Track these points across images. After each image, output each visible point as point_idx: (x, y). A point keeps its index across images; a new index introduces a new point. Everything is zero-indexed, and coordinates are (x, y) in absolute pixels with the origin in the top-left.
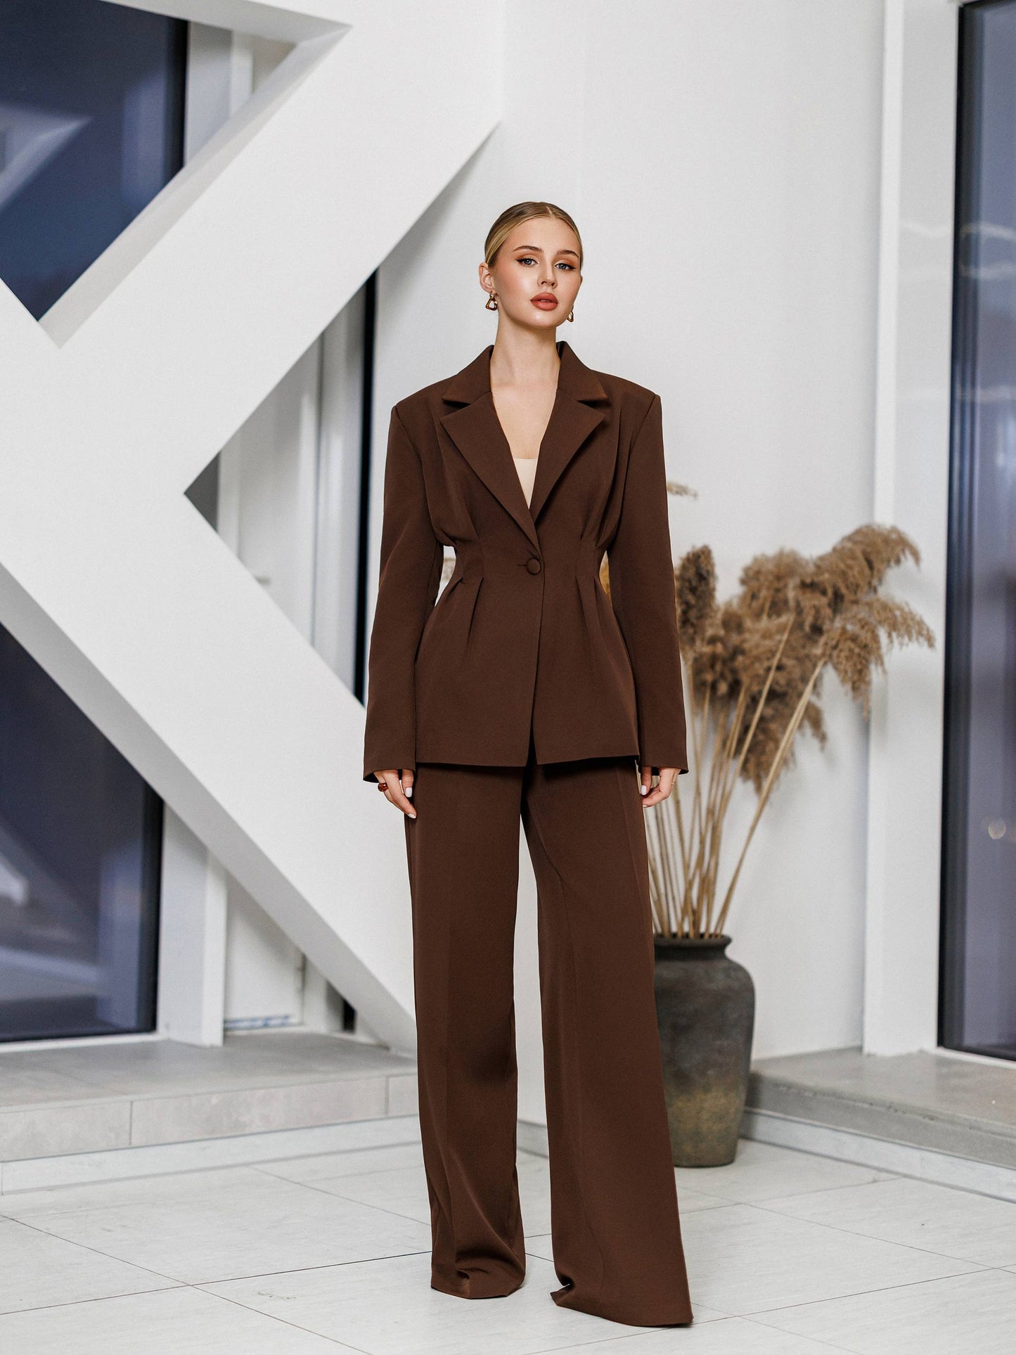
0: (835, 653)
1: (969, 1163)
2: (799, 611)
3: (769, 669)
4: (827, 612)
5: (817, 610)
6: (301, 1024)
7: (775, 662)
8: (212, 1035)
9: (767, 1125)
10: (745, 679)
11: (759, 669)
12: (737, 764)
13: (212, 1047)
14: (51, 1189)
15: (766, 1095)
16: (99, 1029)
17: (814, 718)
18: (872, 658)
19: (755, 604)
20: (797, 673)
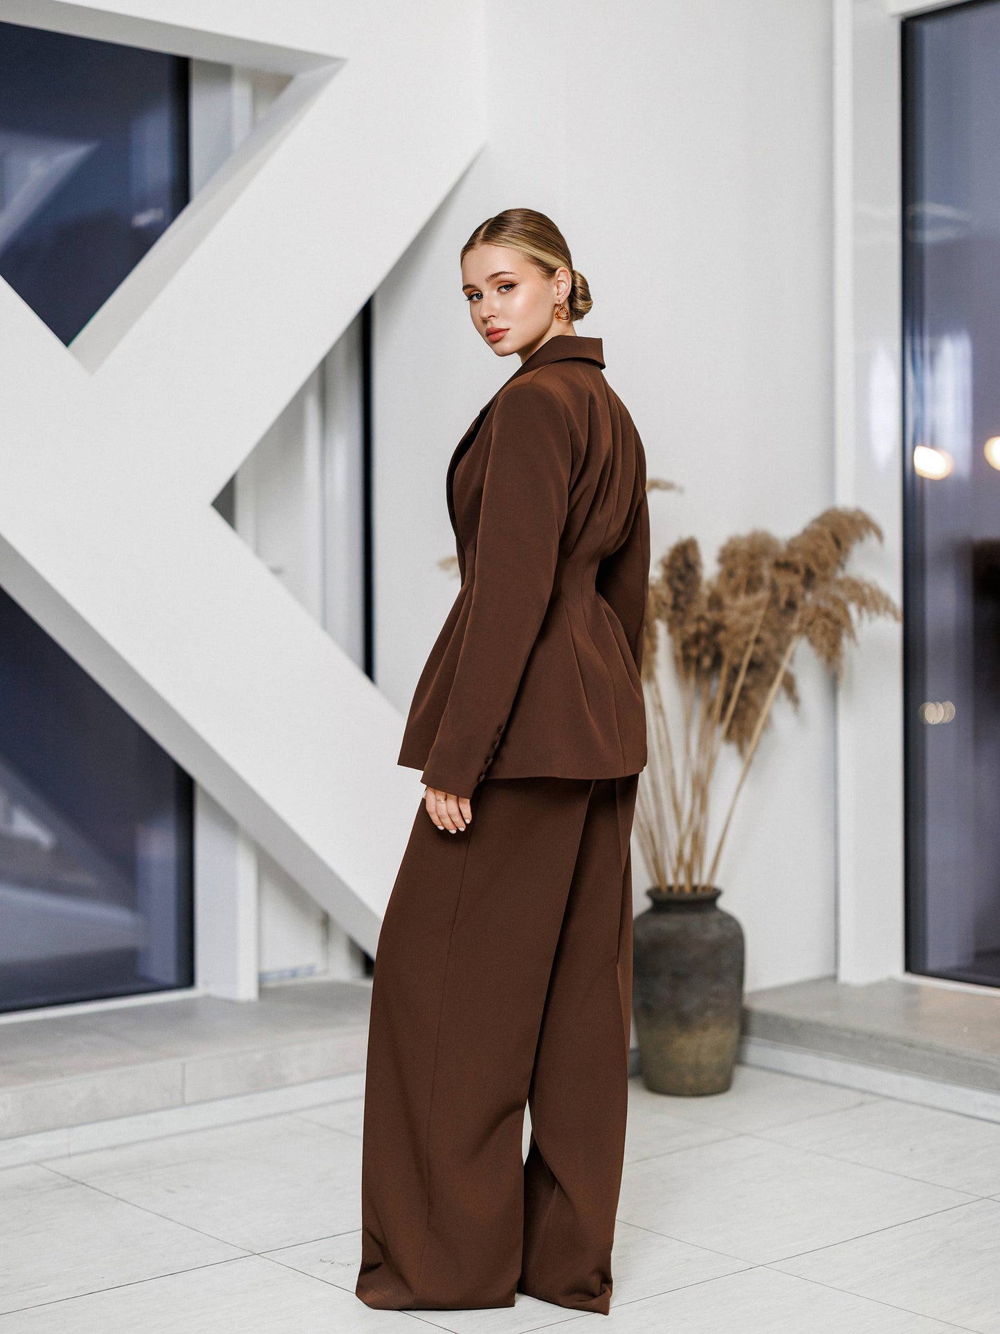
0: (811, 629)
1: (947, 1087)
2: (774, 588)
3: (747, 644)
4: (799, 589)
5: (791, 589)
6: (326, 972)
7: (753, 636)
8: (247, 990)
9: (756, 1051)
10: (727, 653)
11: (739, 643)
12: (721, 731)
13: (249, 1003)
14: (112, 1148)
15: (755, 1025)
16: (142, 986)
17: (789, 685)
18: (845, 632)
19: (733, 582)
20: (773, 645)
